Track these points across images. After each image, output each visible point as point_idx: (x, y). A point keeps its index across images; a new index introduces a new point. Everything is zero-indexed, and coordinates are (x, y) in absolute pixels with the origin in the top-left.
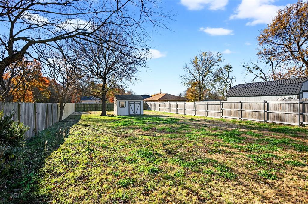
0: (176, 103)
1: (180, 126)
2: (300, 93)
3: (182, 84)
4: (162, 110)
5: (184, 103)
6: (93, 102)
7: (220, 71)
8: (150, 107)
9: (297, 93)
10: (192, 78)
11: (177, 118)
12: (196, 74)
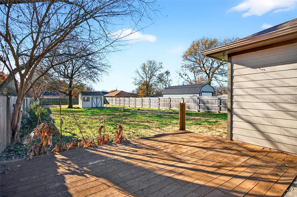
0: (128, 98)
1: (130, 113)
2: (200, 93)
3: (134, 84)
4: (118, 104)
5: (134, 98)
6: (58, 97)
7: (162, 75)
8: (108, 101)
9: (199, 93)
10: (141, 80)
11: (129, 109)
12: (144, 76)
